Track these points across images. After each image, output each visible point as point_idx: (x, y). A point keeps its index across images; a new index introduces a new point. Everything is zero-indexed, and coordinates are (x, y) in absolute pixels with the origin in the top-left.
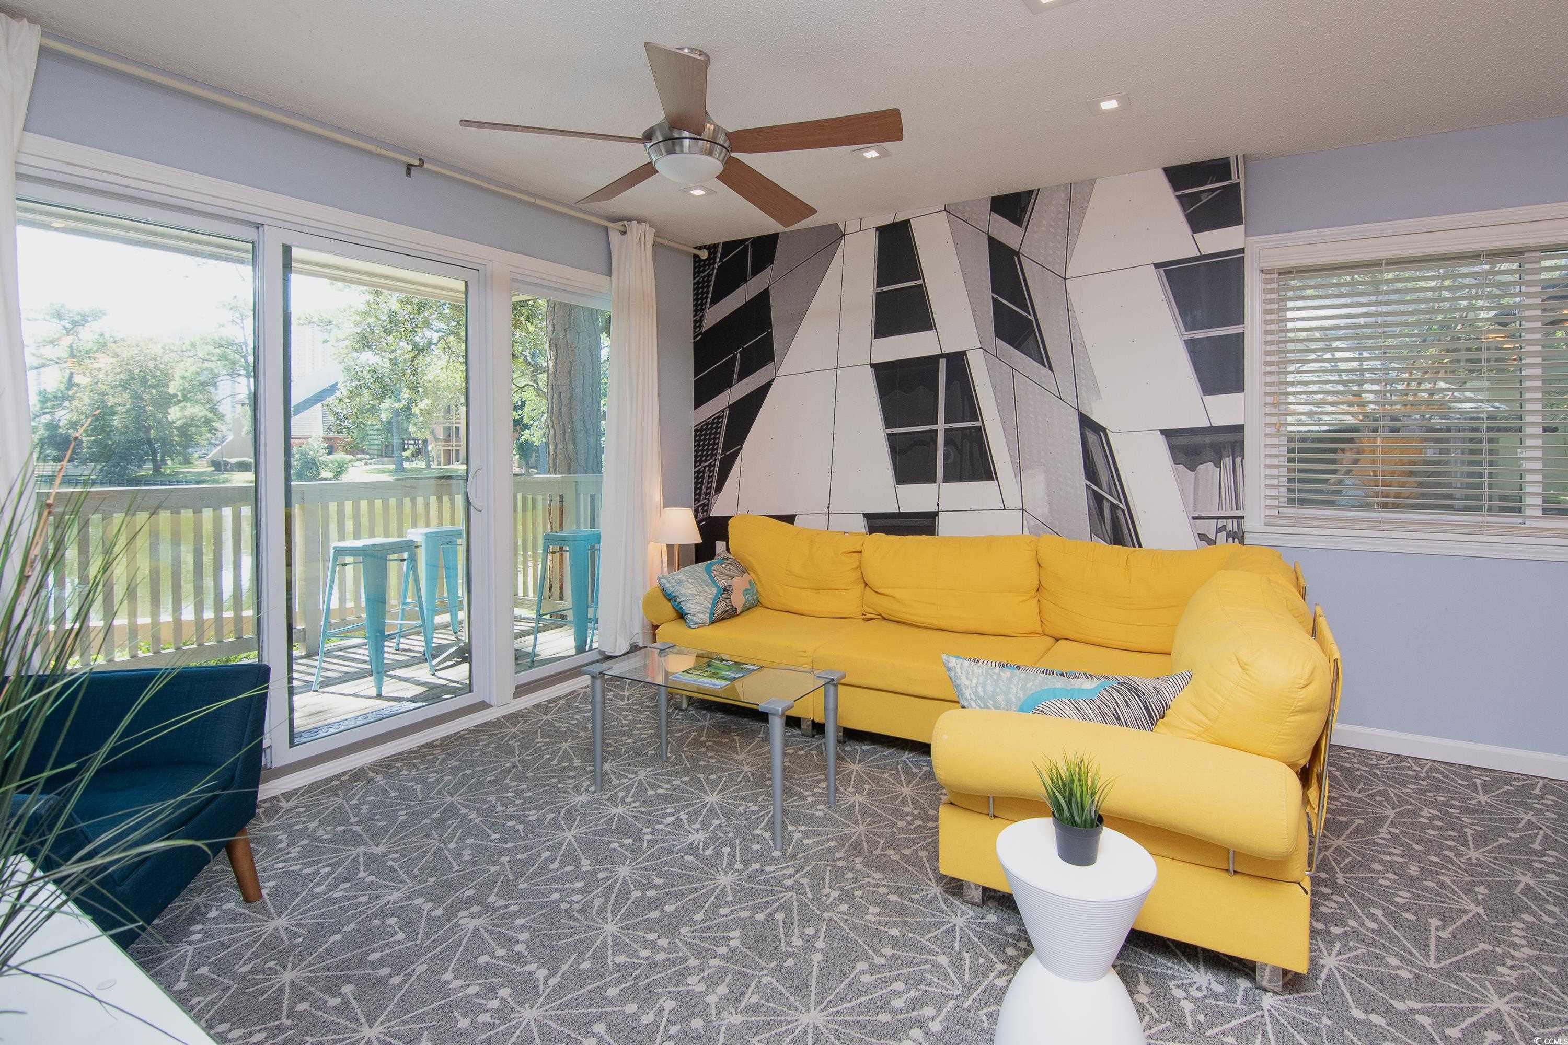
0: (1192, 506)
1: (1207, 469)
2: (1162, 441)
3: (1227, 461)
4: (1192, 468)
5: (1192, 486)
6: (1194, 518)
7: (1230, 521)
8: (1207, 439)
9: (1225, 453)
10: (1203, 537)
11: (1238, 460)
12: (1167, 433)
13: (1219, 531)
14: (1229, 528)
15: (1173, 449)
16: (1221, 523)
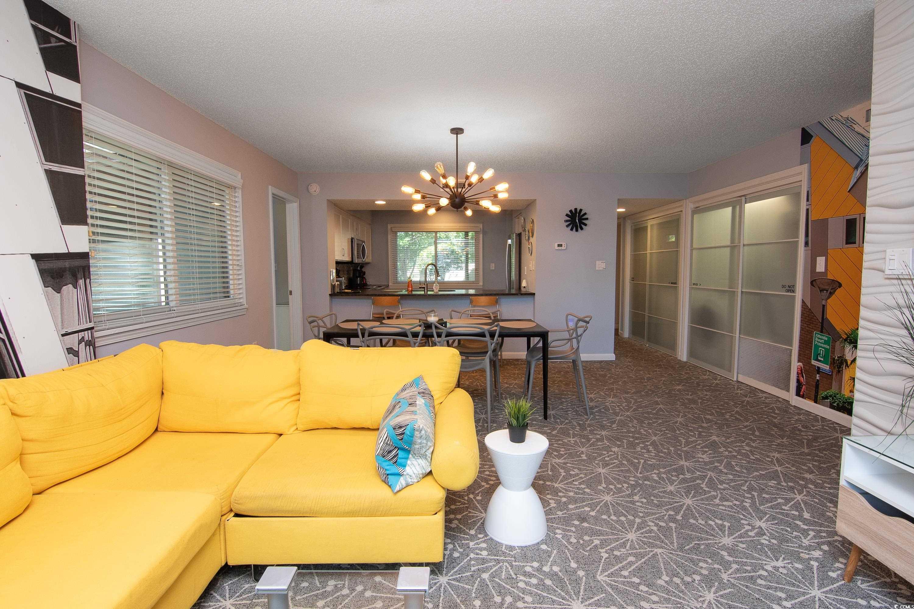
0: (60, 324)
1: (68, 289)
2: (32, 264)
3: (81, 282)
4: (58, 291)
5: (59, 307)
6: (63, 335)
7: (86, 332)
8: (67, 264)
9: (79, 276)
10: (70, 351)
11: (88, 281)
12: (37, 257)
13: (80, 342)
14: (86, 338)
15: (43, 273)
16: (81, 335)
